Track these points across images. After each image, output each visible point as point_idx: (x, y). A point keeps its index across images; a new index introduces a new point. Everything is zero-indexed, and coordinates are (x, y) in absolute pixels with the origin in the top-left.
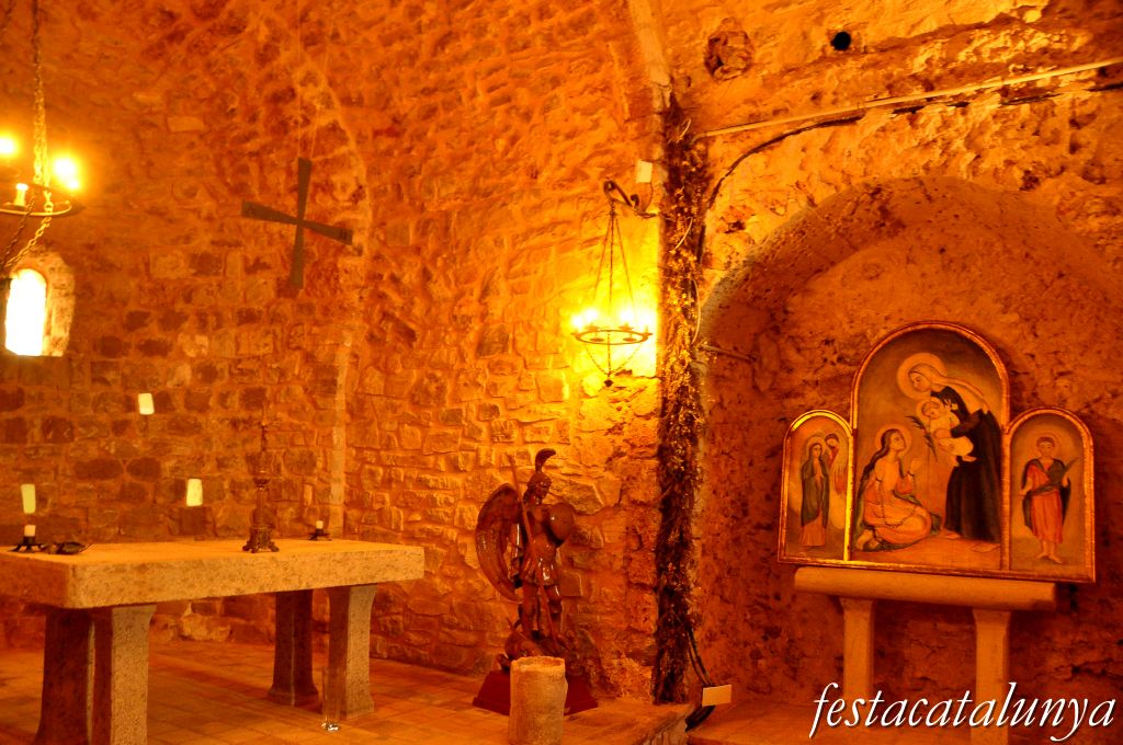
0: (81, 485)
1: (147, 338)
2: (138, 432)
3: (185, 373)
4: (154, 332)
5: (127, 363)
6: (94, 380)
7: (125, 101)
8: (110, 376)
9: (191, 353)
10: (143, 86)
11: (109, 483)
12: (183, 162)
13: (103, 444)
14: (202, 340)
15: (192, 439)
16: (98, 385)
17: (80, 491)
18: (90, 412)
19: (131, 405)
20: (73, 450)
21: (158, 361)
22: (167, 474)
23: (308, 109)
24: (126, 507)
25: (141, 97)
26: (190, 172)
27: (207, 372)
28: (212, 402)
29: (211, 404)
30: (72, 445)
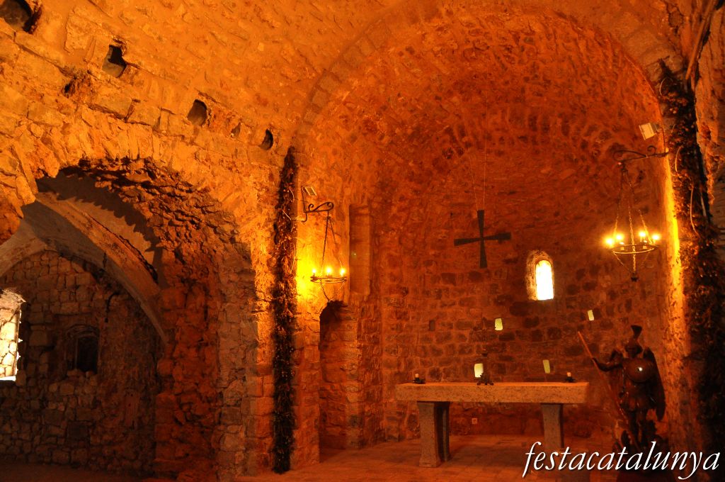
0: (567, 359)
1: (585, 282)
2: (587, 331)
3: (604, 296)
4: (589, 278)
5: (580, 297)
6: (568, 307)
7: (539, 176)
8: (573, 304)
9: (605, 286)
10: (542, 166)
11: (579, 357)
12: (577, 191)
13: (574, 338)
14: (608, 277)
15: (610, 332)
16: (569, 309)
17: (567, 362)
18: (567, 323)
19: (584, 317)
20: (562, 342)
21: (592, 293)
22: (601, 351)
23: (596, 145)
24: (587, 369)
25: (543, 171)
26: (581, 194)
27: (612, 295)
28: (615, 310)
29: (615, 311)
30: (561, 340)
